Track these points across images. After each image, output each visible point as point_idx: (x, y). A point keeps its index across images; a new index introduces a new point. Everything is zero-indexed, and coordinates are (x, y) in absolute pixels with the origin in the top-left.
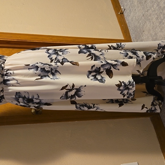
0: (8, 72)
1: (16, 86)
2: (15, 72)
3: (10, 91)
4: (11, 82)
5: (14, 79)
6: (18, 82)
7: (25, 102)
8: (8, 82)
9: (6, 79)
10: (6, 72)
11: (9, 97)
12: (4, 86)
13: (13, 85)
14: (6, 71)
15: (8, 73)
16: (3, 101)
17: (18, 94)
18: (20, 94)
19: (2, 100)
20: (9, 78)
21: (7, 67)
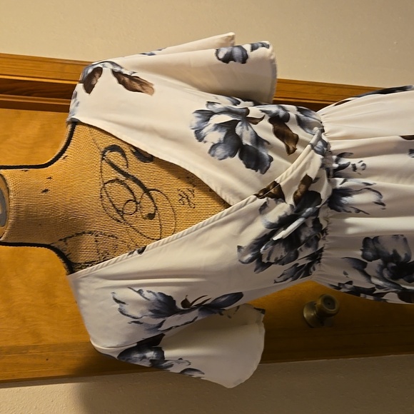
0: (344, 161)
1: (367, 214)
2: (369, 161)
3: (351, 231)
4: (355, 199)
5: (368, 188)
6: (383, 200)
7: (386, 274)
8: (345, 198)
9: (341, 189)
10: (337, 161)
11: (338, 255)
12: (331, 215)
13: (358, 211)
14: (335, 157)
15: (344, 167)
16: (314, 269)
17: (371, 245)
18: (377, 246)
19: (312, 269)
20: (350, 183)
21: (338, 143)
